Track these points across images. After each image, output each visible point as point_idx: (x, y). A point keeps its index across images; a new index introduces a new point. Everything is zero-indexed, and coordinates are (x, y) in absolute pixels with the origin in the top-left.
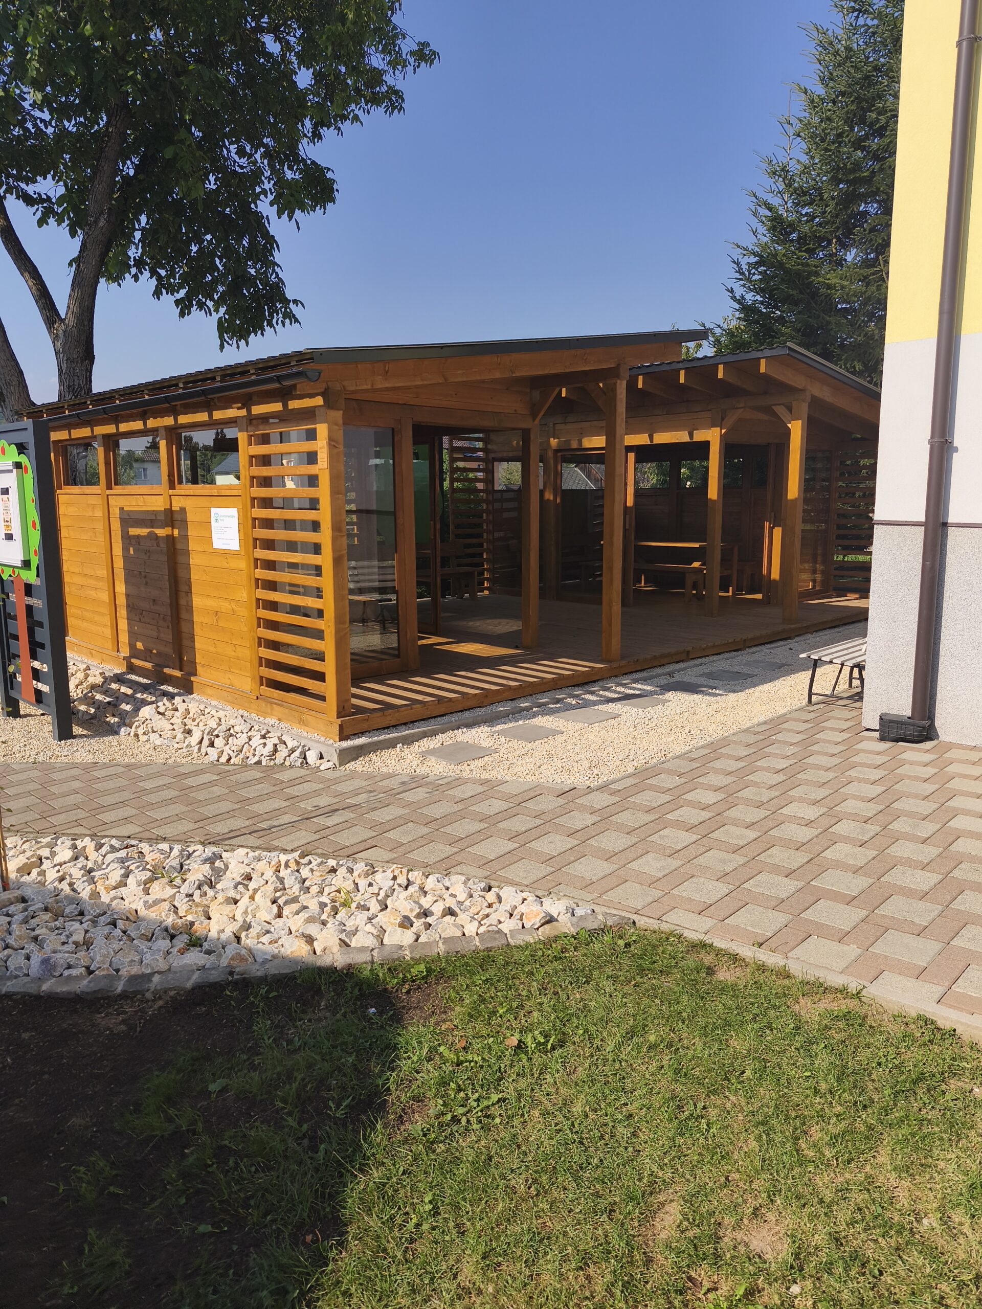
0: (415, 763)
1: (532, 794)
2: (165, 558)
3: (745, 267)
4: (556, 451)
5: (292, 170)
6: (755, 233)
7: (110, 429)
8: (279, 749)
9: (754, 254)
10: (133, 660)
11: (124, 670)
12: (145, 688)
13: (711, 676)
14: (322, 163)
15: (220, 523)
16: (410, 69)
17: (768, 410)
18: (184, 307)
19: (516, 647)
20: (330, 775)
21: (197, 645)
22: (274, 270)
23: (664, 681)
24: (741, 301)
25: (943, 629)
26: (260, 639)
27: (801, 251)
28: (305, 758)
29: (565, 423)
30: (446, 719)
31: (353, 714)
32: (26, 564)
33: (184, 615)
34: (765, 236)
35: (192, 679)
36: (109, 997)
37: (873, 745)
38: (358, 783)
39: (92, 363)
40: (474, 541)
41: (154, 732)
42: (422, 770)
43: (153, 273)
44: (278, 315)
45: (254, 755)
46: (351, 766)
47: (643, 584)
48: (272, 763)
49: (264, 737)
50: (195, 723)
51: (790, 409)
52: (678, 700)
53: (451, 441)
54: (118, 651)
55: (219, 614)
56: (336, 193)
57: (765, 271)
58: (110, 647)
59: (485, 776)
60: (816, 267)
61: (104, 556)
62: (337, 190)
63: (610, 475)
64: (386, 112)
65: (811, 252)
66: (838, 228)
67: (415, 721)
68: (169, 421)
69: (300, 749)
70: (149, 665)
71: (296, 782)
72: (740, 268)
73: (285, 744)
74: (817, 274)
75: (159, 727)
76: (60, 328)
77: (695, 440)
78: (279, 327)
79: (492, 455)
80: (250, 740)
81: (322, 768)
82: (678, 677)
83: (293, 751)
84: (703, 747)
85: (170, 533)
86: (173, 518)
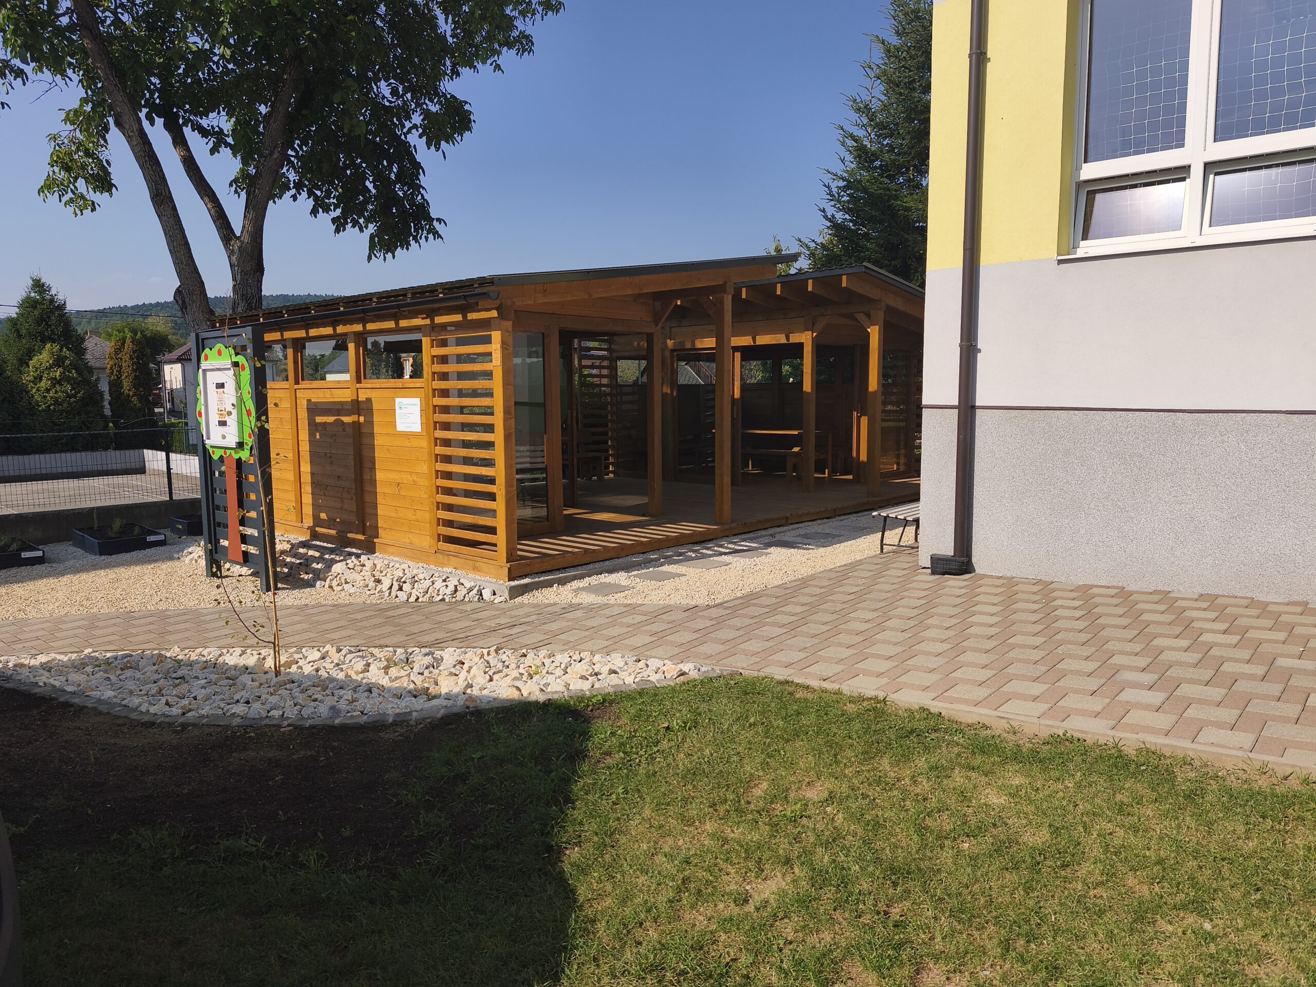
0: (570, 596)
1: (665, 611)
2: (351, 441)
3: (835, 190)
4: (673, 351)
5: (433, 102)
6: (843, 161)
7: (301, 334)
8: (459, 589)
9: (842, 178)
10: (317, 529)
11: (308, 538)
12: (331, 551)
13: (806, 536)
14: (461, 97)
15: (403, 411)
16: (538, 17)
17: (851, 316)
18: (339, 225)
19: (644, 515)
20: (503, 605)
21: (379, 512)
22: (420, 192)
23: (767, 540)
24: (832, 220)
25: (975, 487)
26: (438, 503)
27: (883, 177)
28: (481, 595)
29: (680, 326)
30: (591, 566)
31: (519, 560)
32: (240, 445)
33: (367, 487)
34: (852, 162)
35: (375, 540)
36: (384, 725)
37: (927, 578)
38: (526, 610)
39: (262, 274)
40: (601, 429)
41: (347, 583)
42: (576, 601)
43: (310, 194)
44: (422, 231)
45: (438, 595)
46: (519, 600)
47: (750, 468)
48: (454, 600)
49: (444, 581)
50: (384, 574)
51: (868, 315)
52: (777, 554)
53: (580, 342)
54: (302, 522)
55: (401, 485)
56: (473, 123)
57: (852, 194)
58: (294, 519)
59: (626, 602)
60: (896, 191)
61: (290, 442)
62: (474, 121)
63: (720, 372)
64: (517, 54)
65: (892, 178)
66: (914, 158)
67: (567, 568)
68: (358, 328)
69: (477, 588)
70: (333, 532)
71: (477, 611)
72: (831, 191)
73: (463, 584)
74: (896, 198)
75: (352, 578)
76: (236, 245)
77: (791, 341)
78: (423, 241)
79: (615, 355)
80: (433, 584)
81: (496, 601)
82: (778, 537)
83: (471, 590)
84: (795, 581)
85: (357, 420)
86: (360, 407)
